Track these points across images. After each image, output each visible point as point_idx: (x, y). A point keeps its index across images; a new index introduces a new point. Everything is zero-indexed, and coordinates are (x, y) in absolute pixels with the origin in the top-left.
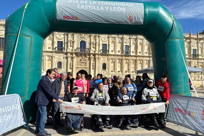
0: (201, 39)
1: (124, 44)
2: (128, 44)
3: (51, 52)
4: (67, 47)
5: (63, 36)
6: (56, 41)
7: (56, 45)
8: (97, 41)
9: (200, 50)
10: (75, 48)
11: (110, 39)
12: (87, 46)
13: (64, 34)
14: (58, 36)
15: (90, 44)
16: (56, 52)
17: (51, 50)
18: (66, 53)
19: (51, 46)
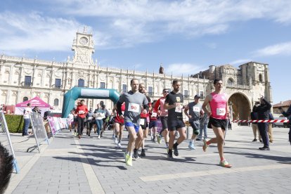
0: (191, 82)
1: (122, 84)
2: (126, 84)
3: (49, 89)
4: (65, 85)
5: (61, 74)
6: (54, 78)
7: (53, 83)
8: (96, 80)
9: (191, 91)
10: (73, 86)
11: (109, 78)
12: (86, 84)
13: (63, 72)
14: (56, 74)
15: (88, 82)
16: (53, 90)
17: (48, 87)
18: (64, 91)
19: (48, 84)
